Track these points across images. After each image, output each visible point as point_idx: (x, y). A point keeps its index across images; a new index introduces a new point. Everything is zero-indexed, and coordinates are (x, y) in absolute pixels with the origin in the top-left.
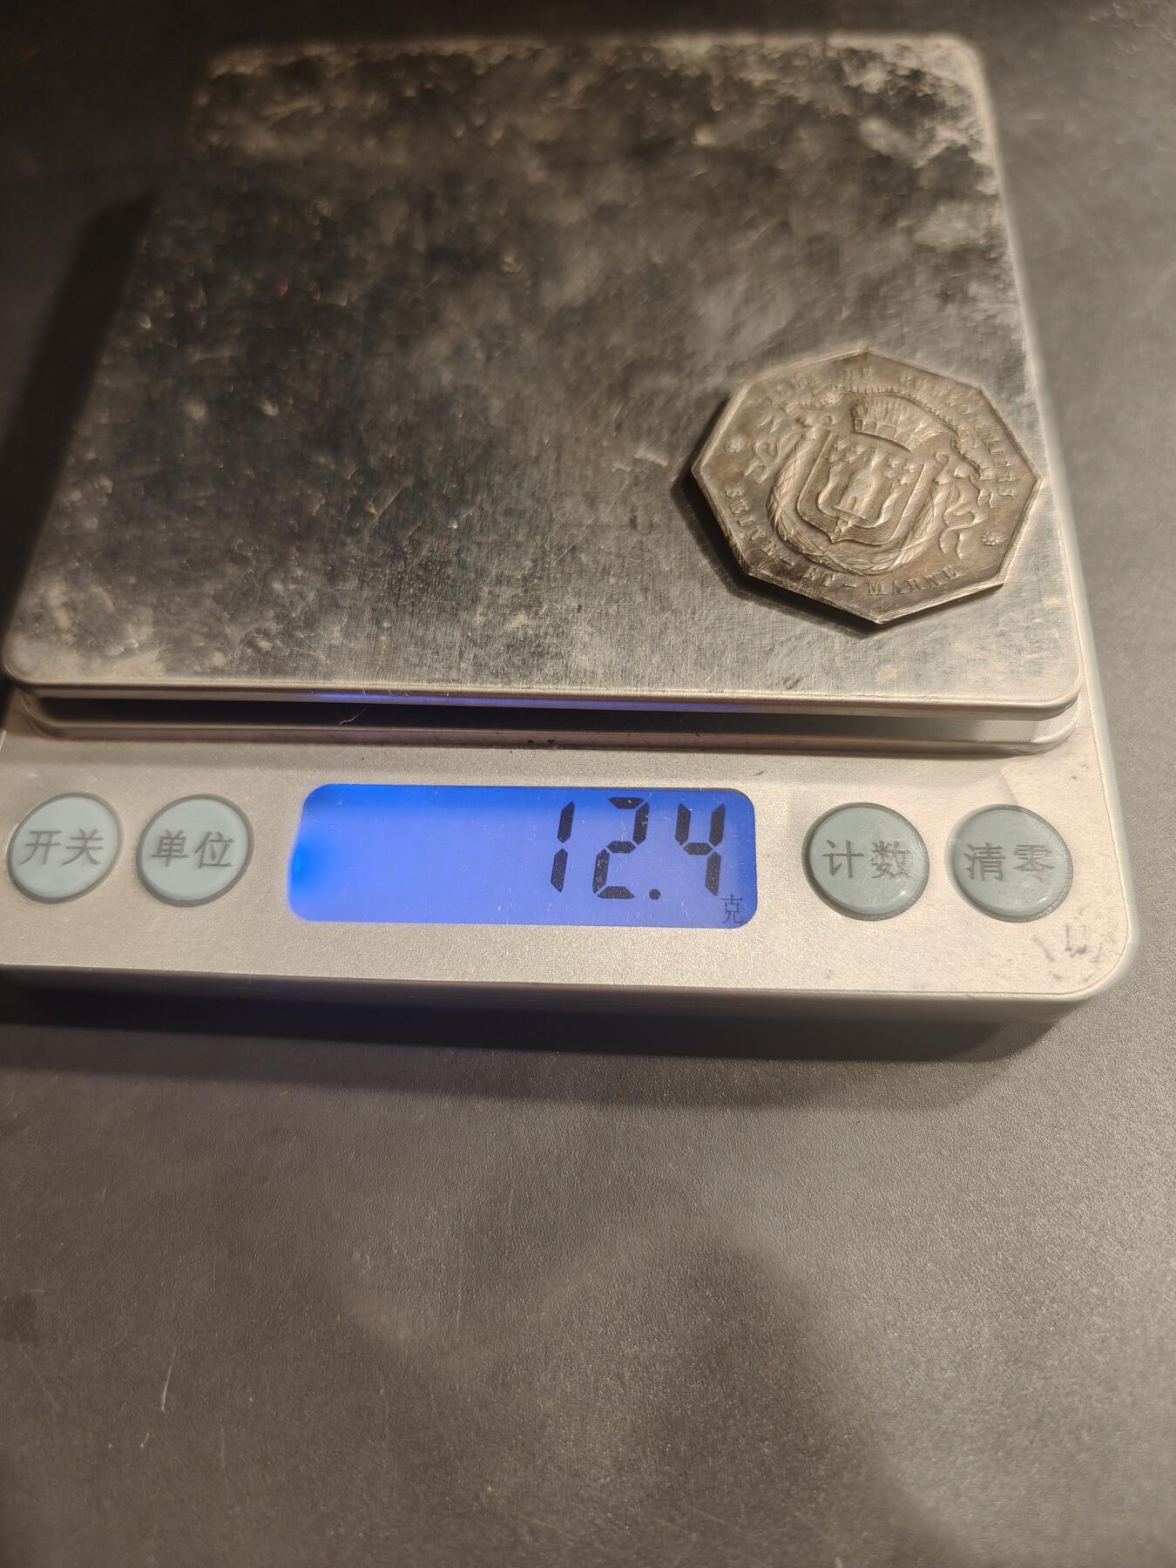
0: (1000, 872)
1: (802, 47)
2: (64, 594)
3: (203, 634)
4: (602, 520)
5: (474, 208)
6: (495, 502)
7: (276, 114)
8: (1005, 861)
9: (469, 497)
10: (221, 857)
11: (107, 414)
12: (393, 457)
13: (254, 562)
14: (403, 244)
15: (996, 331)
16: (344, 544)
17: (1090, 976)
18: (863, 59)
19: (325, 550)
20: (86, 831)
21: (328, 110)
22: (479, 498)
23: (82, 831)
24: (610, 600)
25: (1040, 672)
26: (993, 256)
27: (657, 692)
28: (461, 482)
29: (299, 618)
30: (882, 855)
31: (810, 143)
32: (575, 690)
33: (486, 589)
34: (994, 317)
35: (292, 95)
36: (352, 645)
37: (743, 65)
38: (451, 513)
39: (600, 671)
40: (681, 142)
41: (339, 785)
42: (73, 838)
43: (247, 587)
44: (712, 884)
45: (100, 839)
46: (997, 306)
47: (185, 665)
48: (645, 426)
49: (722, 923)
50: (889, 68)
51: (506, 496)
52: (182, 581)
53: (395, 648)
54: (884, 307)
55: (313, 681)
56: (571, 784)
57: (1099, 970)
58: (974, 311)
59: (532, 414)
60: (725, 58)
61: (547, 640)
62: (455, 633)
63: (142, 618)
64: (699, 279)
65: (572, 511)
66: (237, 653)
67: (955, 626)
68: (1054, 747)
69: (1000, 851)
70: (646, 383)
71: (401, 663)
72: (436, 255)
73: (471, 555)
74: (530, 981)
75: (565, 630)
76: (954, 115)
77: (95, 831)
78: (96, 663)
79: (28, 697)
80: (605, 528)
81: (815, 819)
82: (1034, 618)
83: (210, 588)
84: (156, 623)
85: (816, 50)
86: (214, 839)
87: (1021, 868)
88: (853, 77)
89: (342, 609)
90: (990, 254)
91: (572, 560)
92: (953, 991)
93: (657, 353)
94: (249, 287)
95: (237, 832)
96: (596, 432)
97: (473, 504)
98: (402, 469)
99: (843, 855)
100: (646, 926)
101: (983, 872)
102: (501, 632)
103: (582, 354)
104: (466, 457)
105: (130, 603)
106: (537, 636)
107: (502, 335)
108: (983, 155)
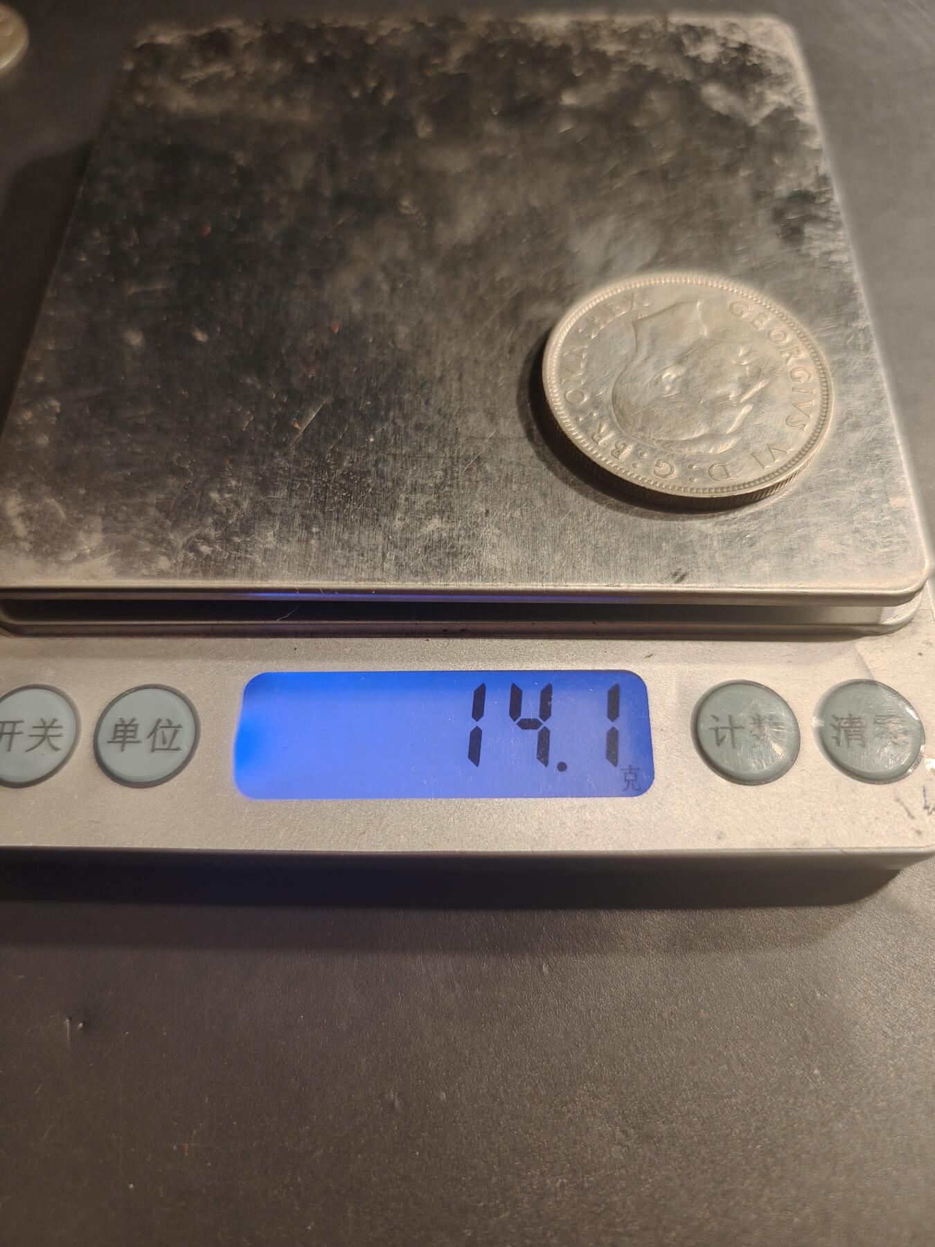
0: (862, 739)
1: (646, 23)
2: (19, 505)
3: (148, 539)
4: (502, 433)
5: (372, 158)
6: (406, 417)
7: (195, 78)
8: (866, 729)
9: (383, 413)
10: (170, 746)
11: (54, 341)
12: (312, 377)
13: (192, 475)
14: (312, 191)
15: (828, 266)
16: (272, 456)
18: (700, 34)
19: (256, 463)
20: (45, 719)
21: (239, 74)
22: (391, 414)
23: (44, 722)
24: (514, 505)
25: (893, 564)
26: (823, 200)
27: (562, 586)
28: (375, 399)
29: (236, 525)
30: (759, 726)
31: (658, 102)
32: (488, 586)
33: (403, 496)
34: (828, 254)
35: (207, 61)
36: (285, 548)
37: (598, 38)
38: (370, 430)
39: (508, 569)
40: (550, 103)
41: (274, 673)
42: (34, 727)
43: (186, 497)
44: (612, 755)
45: (59, 727)
46: (830, 244)
47: (133, 568)
49: (624, 790)
50: (722, 41)
51: (416, 412)
52: (127, 491)
53: (324, 551)
54: (734, 245)
55: (250, 581)
56: (481, 668)
58: (810, 249)
59: (434, 338)
60: (582, 32)
61: (460, 541)
62: (377, 537)
63: (92, 526)
64: (573, 219)
65: (475, 425)
66: (181, 558)
67: (816, 524)
68: (901, 628)
69: (860, 720)
70: (533, 311)
71: (330, 565)
72: (341, 200)
73: (387, 465)
74: (457, 850)
75: (476, 532)
76: (780, 81)
77: (55, 720)
78: (53, 567)
80: (505, 440)
81: (701, 696)
82: (883, 516)
83: (153, 498)
84: (105, 530)
85: (658, 26)
86: (165, 725)
87: (879, 735)
88: (692, 48)
89: (274, 515)
90: (819, 199)
91: (478, 469)
92: (829, 847)
93: (540, 284)
94: (177, 228)
95: (185, 719)
96: (492, 354)
97: (387, 419)
98: (321, 388)
99: (727, 728)
100: (558, 797)
101: (848, 740)
102: (419, 535)
103: (476, 285)
104: (377, 377)
105: (80, 512)
106: (451, 538)
107: (404, 269)
108: (805, 116)
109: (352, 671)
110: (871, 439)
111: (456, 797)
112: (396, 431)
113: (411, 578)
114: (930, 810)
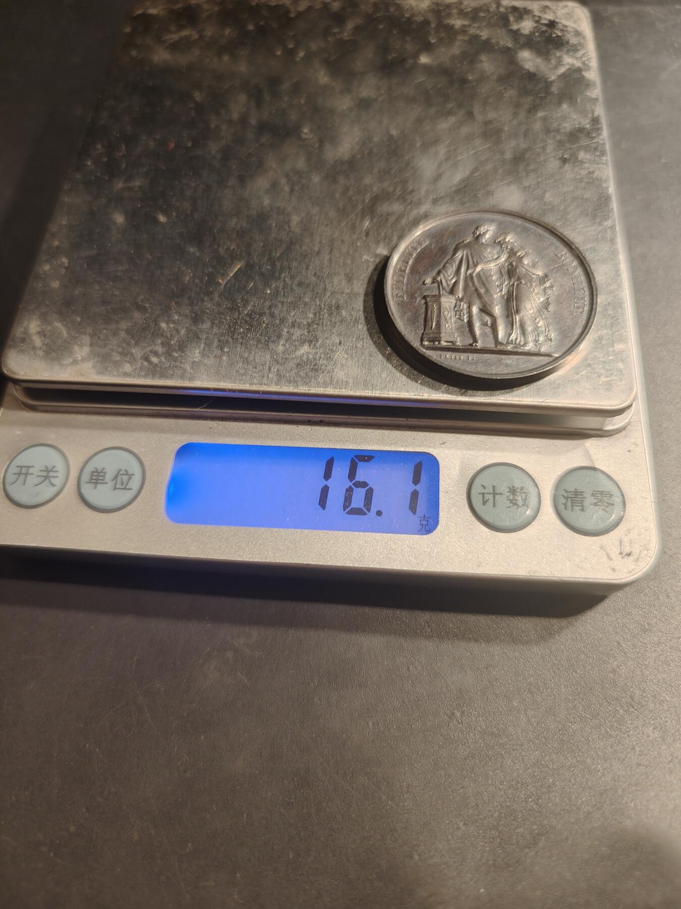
0: (582, 506)
1: (485, 5)
2: (38, 326)
3: (118, 352)
4: (355, 290)
5: (286, 99)
6: (292, 278)
7: (171, 39)
8: (586, 500)
10: (127, 484)
11: (66, 219)
12: (233, 249)
13: (150, 311)
14: (243, 120)
15: (594, 182)
16: (203, 300)
17: (633, 570)
18: (522, 13)
19: (192, 304)
20: (48, 466)
21: (201, 37)
22: (283, 275)
23: (46, 467)
24: (358, 338)
25: (611, 389)
26: (594, 135)
27: (384, 395)
28: (273, 265)
29: (176, 345)
30: (514, 495)
31: (487, 64)
32: (336, 392)
33: (286, 330)
34: (593, 172)
35: (181, 28)
36: (206, 361)
37: (449, 15)
38: (267, 284)
39: (351, 381)
40: (411, 61)
41: (196, 443)
42: (41, 471)
43: (145, 325)
44: (413, 508)
45: (57, 471)
46: (596, 166)
47: (108, 370)
48: (383, 234)
49: (418, 531)
50: (537, 19)
51: (299, 274)
52: (107, 321)
53: (231, 365)
54: (528, 165)
55: (182, 382)
56: (332, 446)
57: (639, 566)
58: (582, 169)
59: (316, 225)
60: (439, 10)
61: (321, 362)
62: (266, 356)
63: (83, 342)
64: (418, 144)
65: (338, 284)
66: (139, 365)
68: (618, 433)
69: (582, 493)
70: (384, 208)
71: (234, 374)
73: (277, 309)
74: (305, 563)
75: (331, 356)
76: (574, 49)
77: (54, 467)
78: (57, 367)
79: (17, 387)
80: (356, 295)
81: (476, 471)
82: (608, 356)
83: (124, 325)
84: (91, 345)
85: (493, 7)
86: (123, 473)
87: (595, 504)
88: (515, 24)
89: (201, 340)
90: (592, 134)
91: (337, 314)
92: (552, 576)
93: (391, 189)
94: (152, 144)
95: (136, 470)
96: (354, 237)
97: (279, 278)
98: (239, 256)
99: (491, 494)
100: (373, 532)
101: (572, 506)
102: (293, 357)
103: (347, 189)
104: (276, 250)
105: (77, 333)
106: (315, 359)
107: (300, 177)
108: (590, 74)
109: (247, 444)
110: (607, 303)
111: (307, 528)
112: (285, 286)
113: (286, 384)
114: (623, 556)
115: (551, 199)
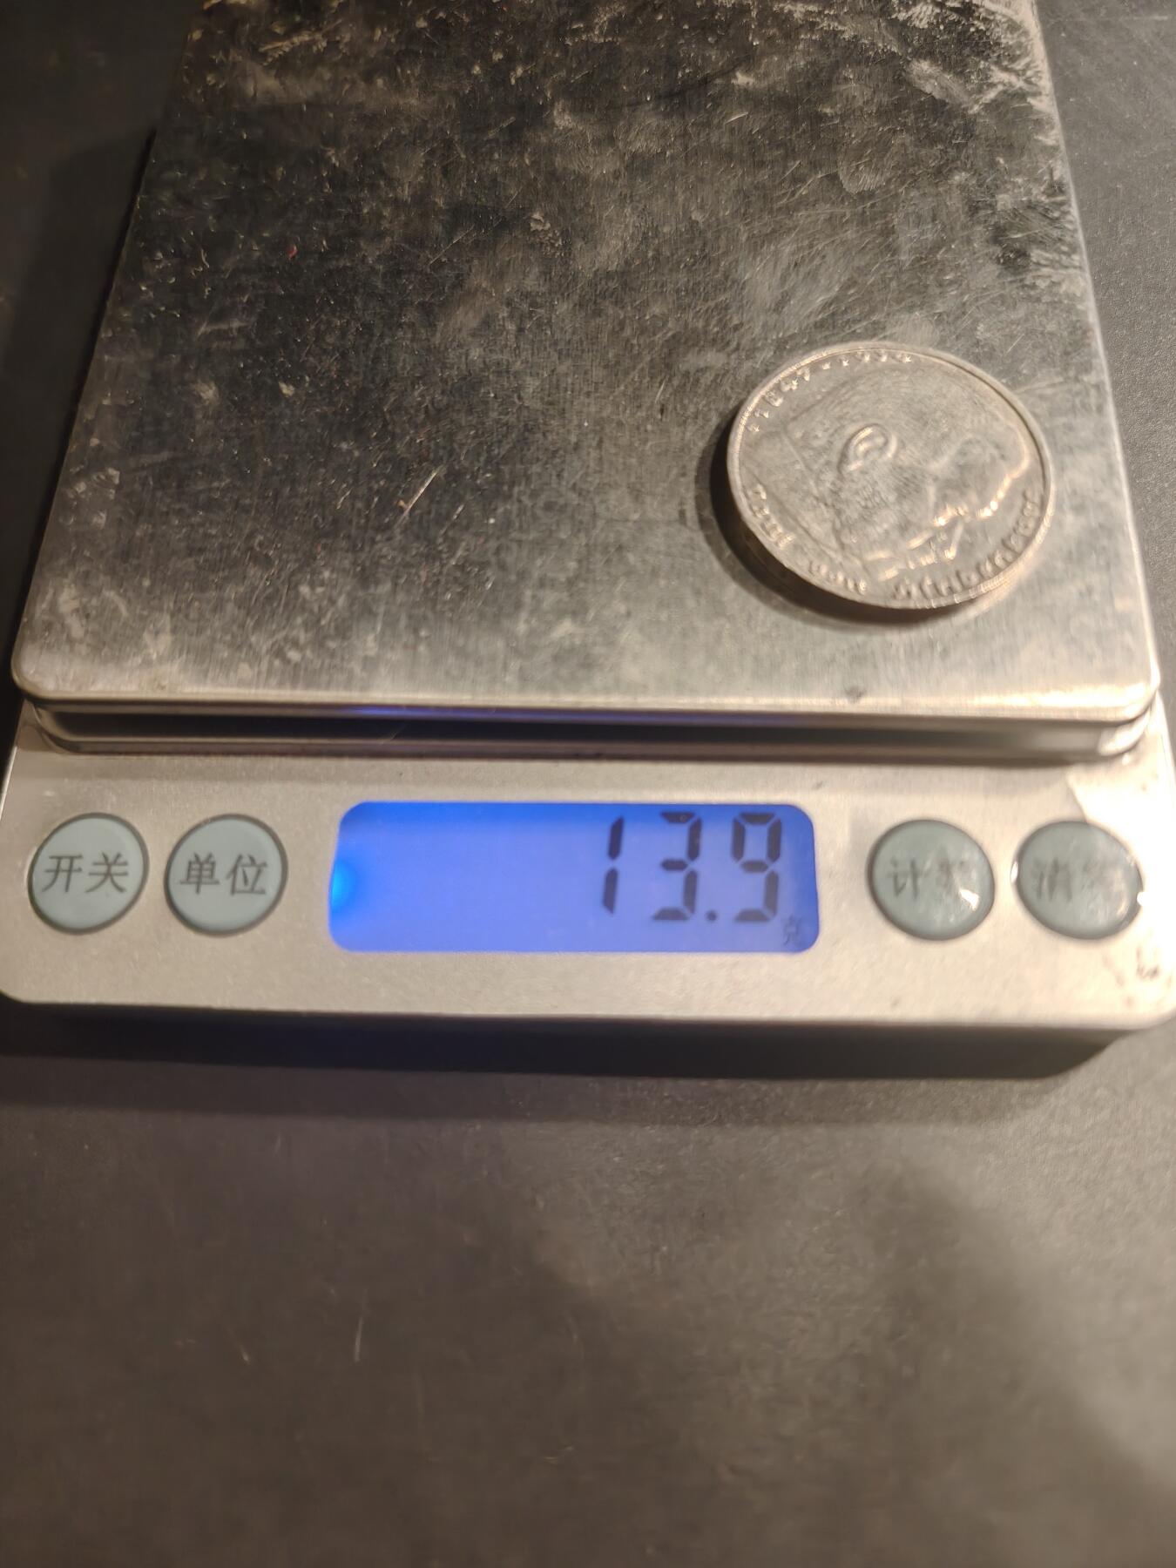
0: (1068, 890)
2: (74, 599)
3: (225, 643)
4: (648, 514)
5: (496, 156)
6: (534, 495)
7: (276, 50)
8: (1074, 878)
9: (506, 488)
10: (255, 883)
11: (110, 395)
12: (421, 442)
13: (277, 563)
14: (422, 198)
15: (1062, 302)
16: (373, 542)
17: (1161, 999)
19: (354, 549)
20: (108, 855)
21: (333, 45)
22: (516, 489)
23: (106, 857)
24: (662, 604)
26: (1056, 214)
28: (497, 471)
29: (330, 626)
30: (948, 875)
31: (854, 87)
32: (627, 704)
33: (528, 593)
34: (1059, 284)
35: (296, 29)
36: (388, 656)
38: (488, 511)
39: (652, 681)
40: (720, 82)
41: (378, 802)
42: (96, 864)
43: (270, 590)
44: (771, 905)
45: (125, 863)
46: (1063, 272)
47: (209, 677)
48: (692, 409)
49: (783, 947)
51: (545, 487)
52: (202, 588)
53: (436, 661)
54: (942, 271)
55: (347, 695)
57: (1172, 992)
58: (1037, 278)
59: (569, 393)
61: (596, 651)
62: (498, 643)
63: (159, 625)
64: (744, 238)
65: (617, 504)
66: (265, 665)
67: (1024, 632)
68: (1123, 756)
69: (1069, 868)
70: (691, 361)
71: (442, 676)
73: (511, 555)
75: (614, 639)
76: (1009, 57)
77: (119, 856)
79: (42, 710)
80: (653, 524)
81: (878, 836)
82: (1105, 622)
83: (231, 592)
84: (174, 631)
86: (246, 863)
87: (1091, 887)
88: (902, 10)
89: (375, 615)
90: (1053, 213)
91: (619, 560)
92: (1020, 1017)
93: (700, 324)
94: (256, 248)
95: (270, 856)
96: (639, 414)
97: (510, 496)
98: (432, 456)
99: (908, 874)
100: (705, 952)
101: (1051, 890)
102: (547, 643)
103: (622, 325)
104: (500, 442)
105: (144, 608)
106: (585, 645)
107: (534, 304)
108: (1041, 101)
109: (468, 801)
110: (1097, 525)
111: (586, 951)
112: (522, 511)
113: (537, 693)
114: (1144, 975)
115: (988, 335)
